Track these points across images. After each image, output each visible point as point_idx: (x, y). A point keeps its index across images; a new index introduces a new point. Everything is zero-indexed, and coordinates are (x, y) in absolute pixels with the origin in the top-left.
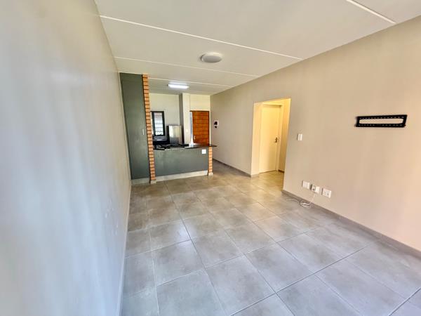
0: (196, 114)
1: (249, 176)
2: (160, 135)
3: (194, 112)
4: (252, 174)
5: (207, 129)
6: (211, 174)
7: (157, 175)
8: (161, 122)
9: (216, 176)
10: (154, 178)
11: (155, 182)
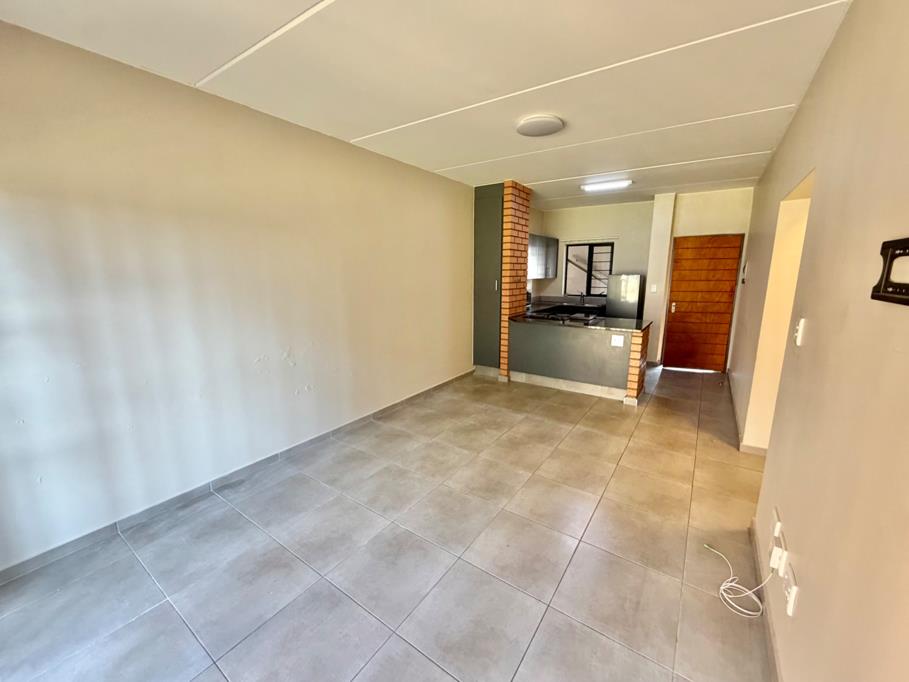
0: (688, 245)
1: (738, 447)
4: (743, 443)
5: (726, 286)
6: (632, 402)
7: (510, 368)
9: (643, 410)
10: (506, 373)
11: (505, 380)
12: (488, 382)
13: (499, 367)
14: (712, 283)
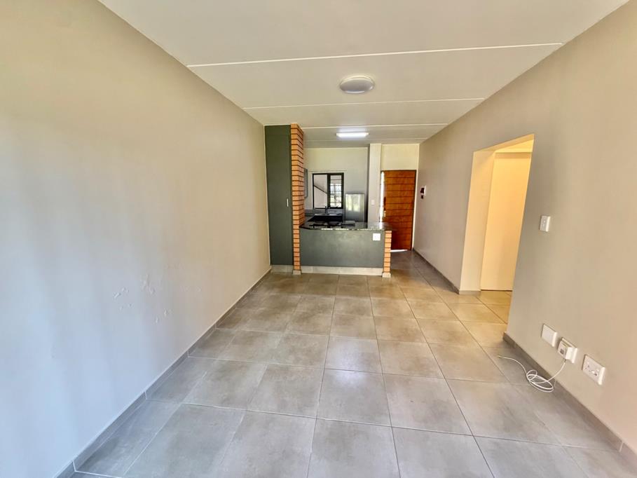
0: (391, 175)
1: (456, 291)
2: (337, 208)
3: (387, 173)
4: (461, 289)
5: (409, 200)
6: (387, 275)
7: (302, 264)
8: (340, 187)
9: (394, 280)
10: (299, 268)
11: (299, 273)
12: (287, 277)
13: (293, 264)
14: (403, 198)
